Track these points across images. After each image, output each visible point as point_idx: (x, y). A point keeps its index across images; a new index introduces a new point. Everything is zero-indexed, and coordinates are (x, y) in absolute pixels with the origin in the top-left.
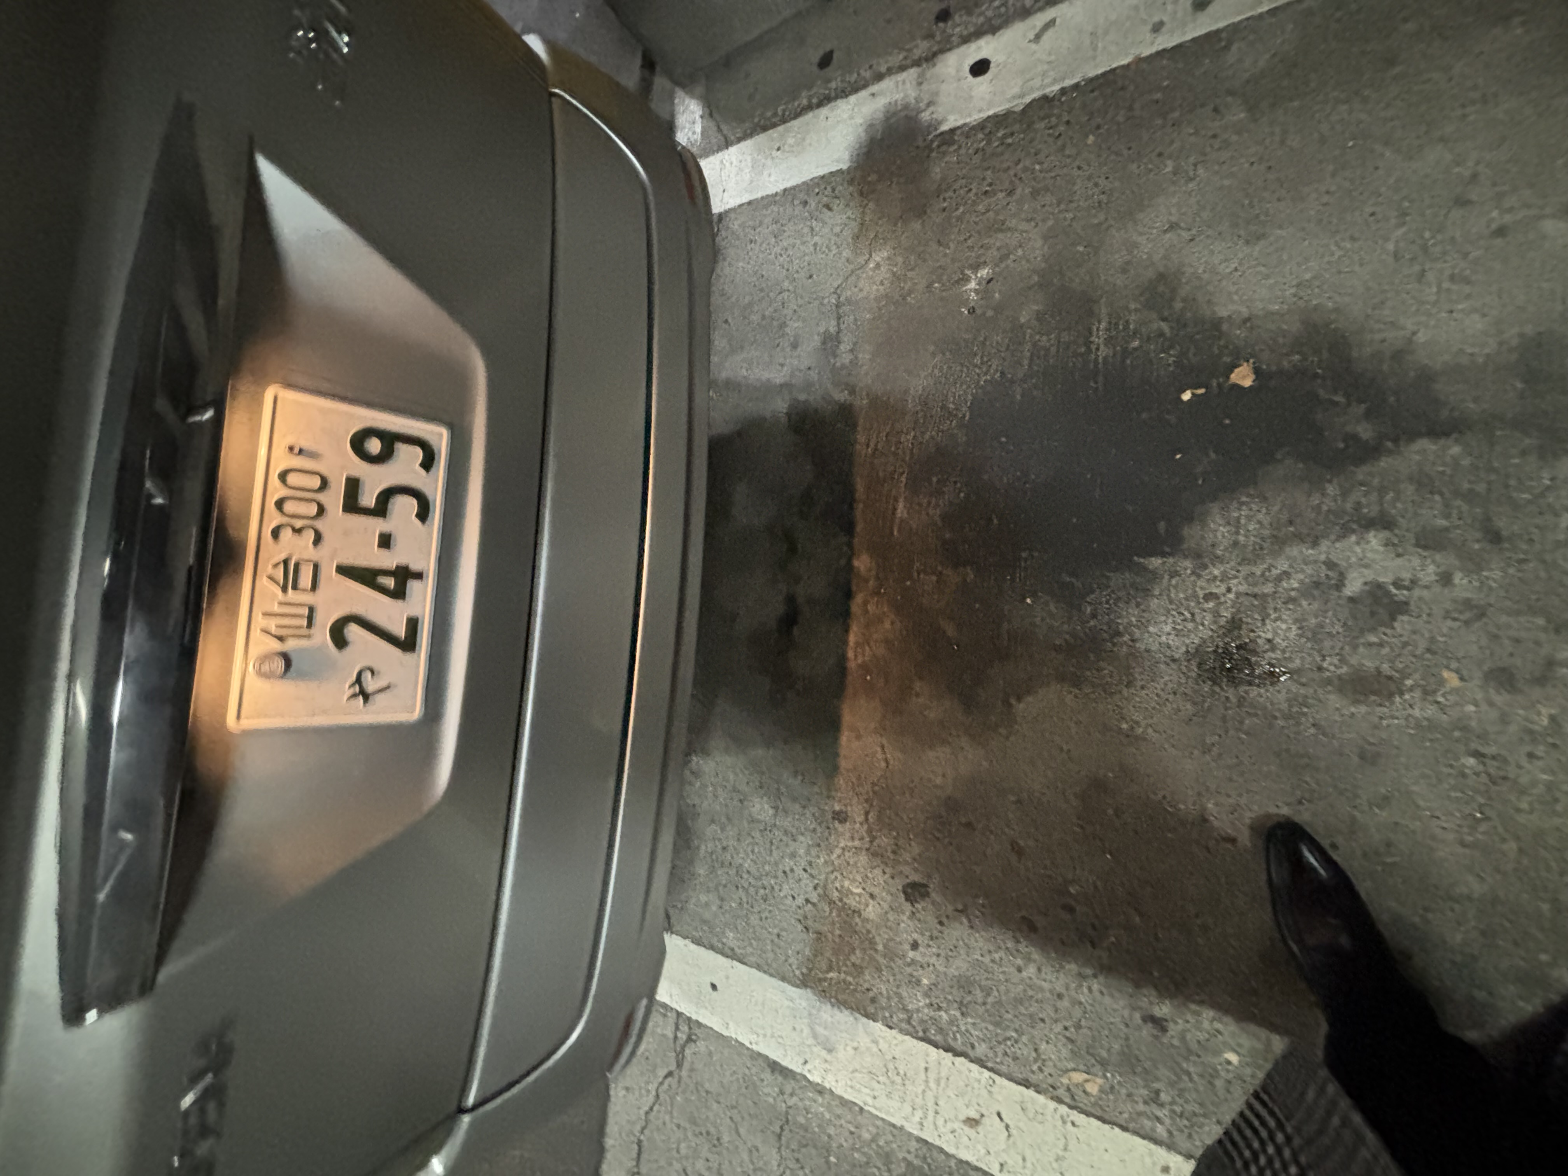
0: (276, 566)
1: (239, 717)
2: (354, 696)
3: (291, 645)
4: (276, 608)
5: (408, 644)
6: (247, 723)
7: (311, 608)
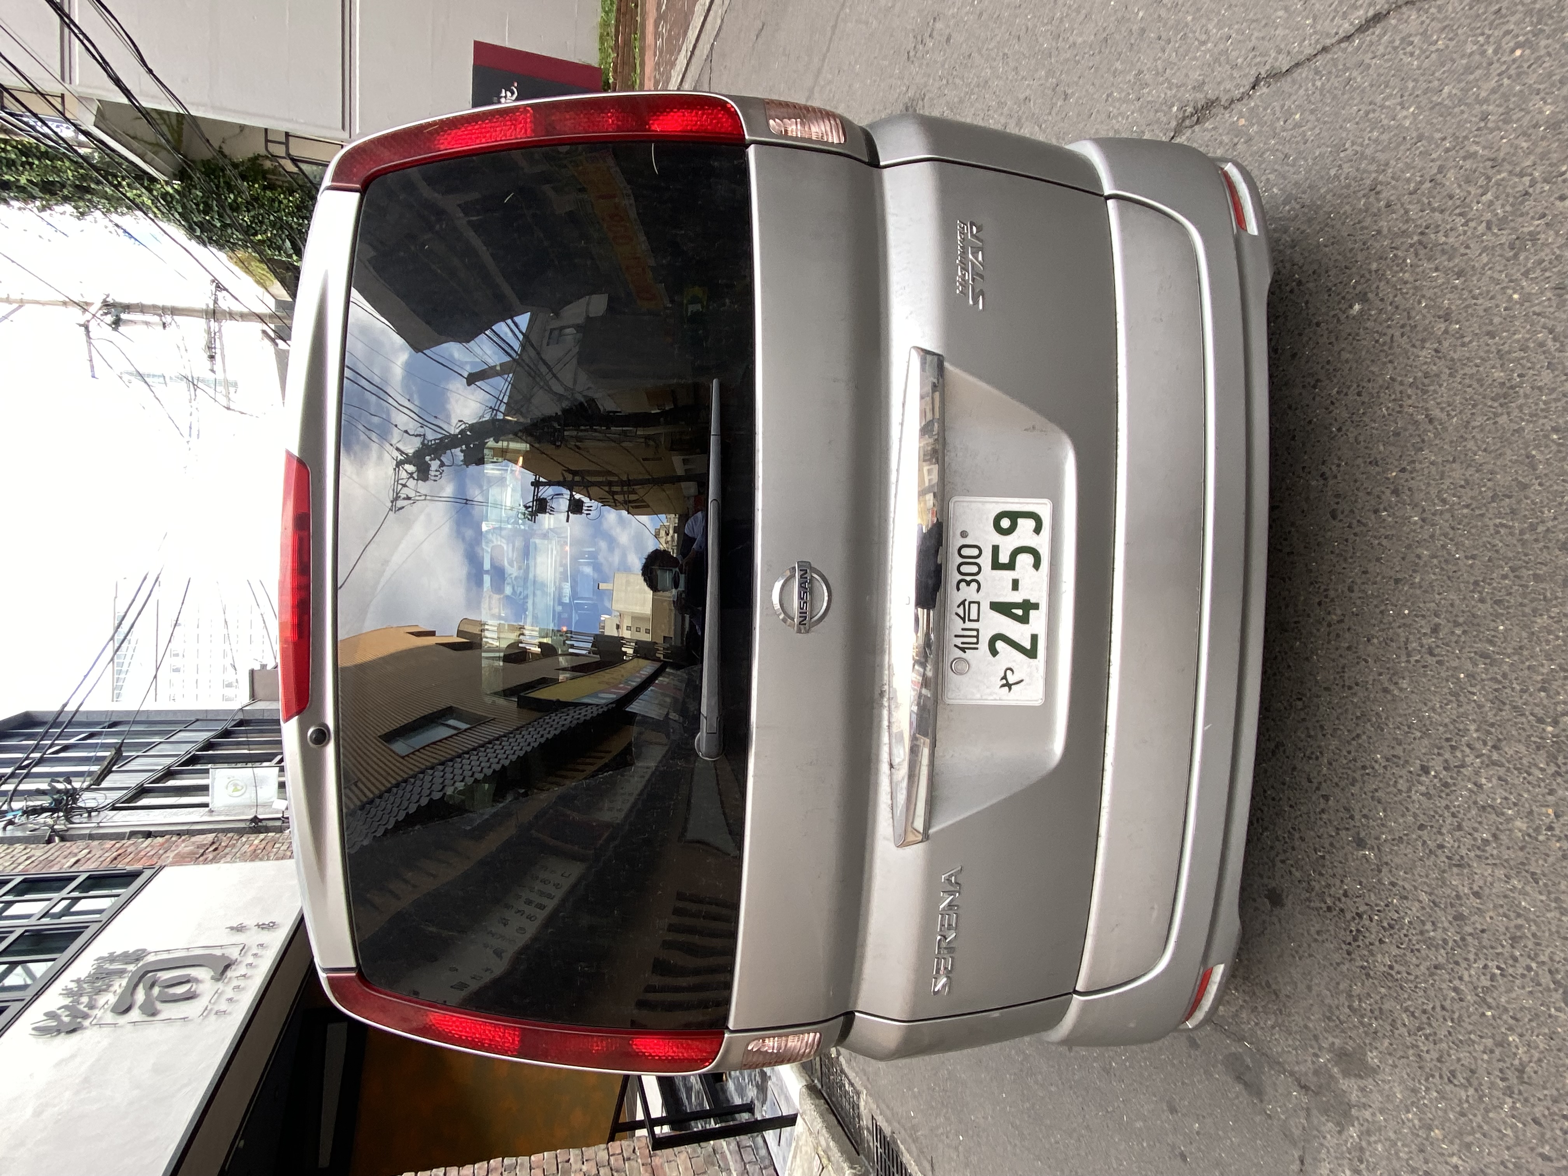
0: (959, 606)
1: (947, 696)
2: (1003, 686)
4: (960, 632)
5: (1031, 653)
6: (951, 701)
7: (977, 630)
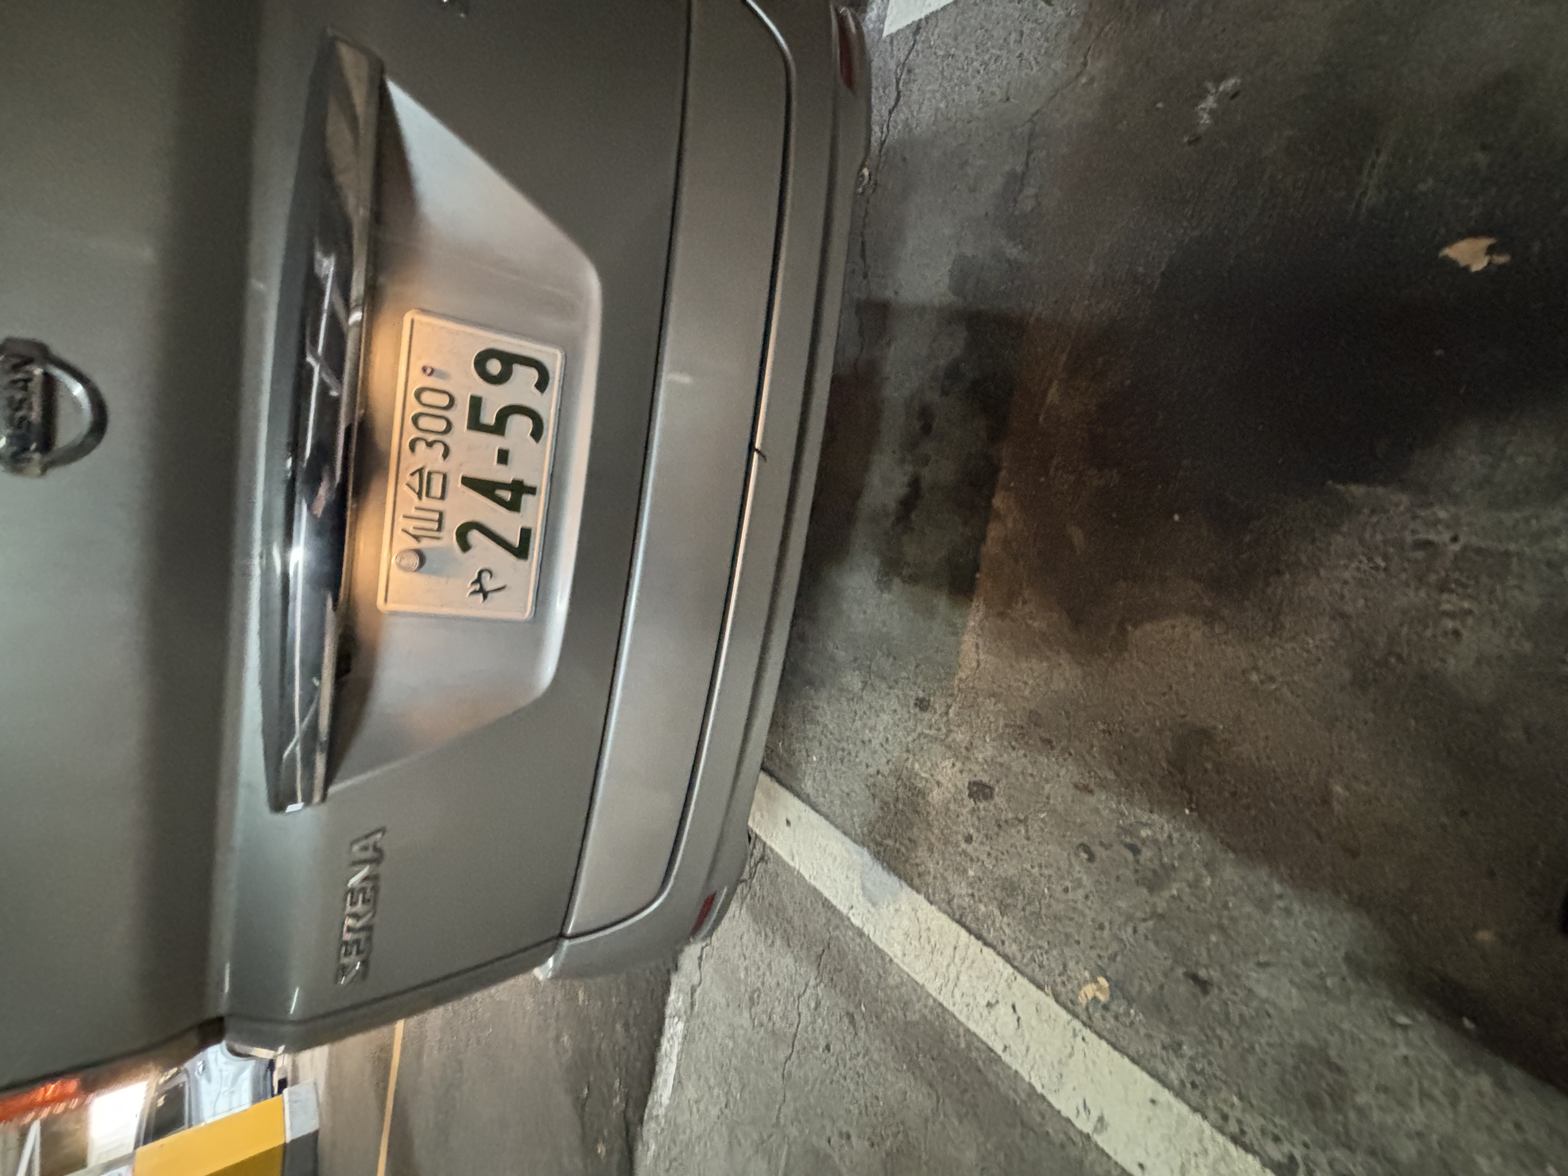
0: (413, 474)
1: (386, 600)
2: (474, 592)
3: (425, 544)
4: (413, 512)
5: (521, 551)
6: (392, 606)
7: (441, 514)
